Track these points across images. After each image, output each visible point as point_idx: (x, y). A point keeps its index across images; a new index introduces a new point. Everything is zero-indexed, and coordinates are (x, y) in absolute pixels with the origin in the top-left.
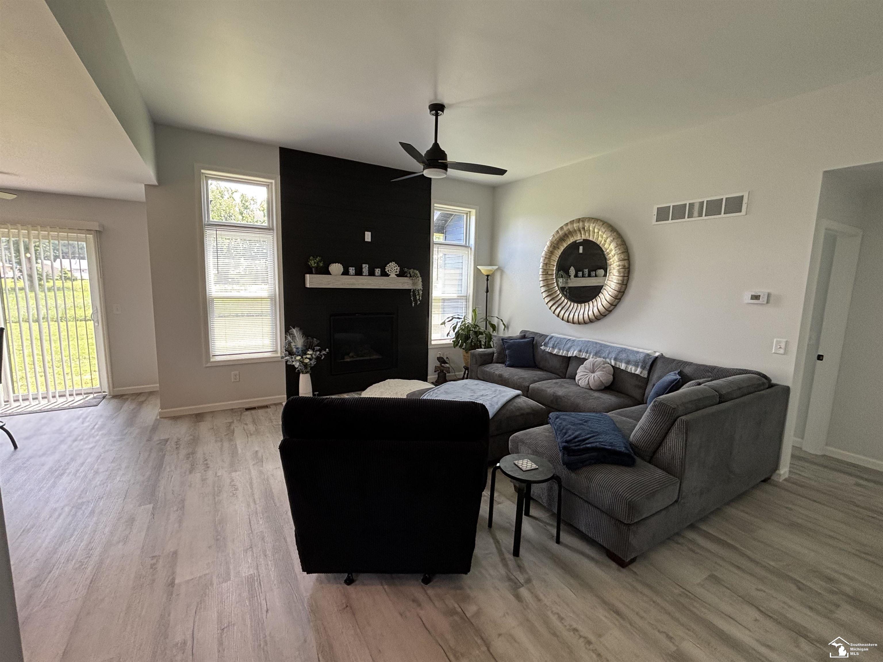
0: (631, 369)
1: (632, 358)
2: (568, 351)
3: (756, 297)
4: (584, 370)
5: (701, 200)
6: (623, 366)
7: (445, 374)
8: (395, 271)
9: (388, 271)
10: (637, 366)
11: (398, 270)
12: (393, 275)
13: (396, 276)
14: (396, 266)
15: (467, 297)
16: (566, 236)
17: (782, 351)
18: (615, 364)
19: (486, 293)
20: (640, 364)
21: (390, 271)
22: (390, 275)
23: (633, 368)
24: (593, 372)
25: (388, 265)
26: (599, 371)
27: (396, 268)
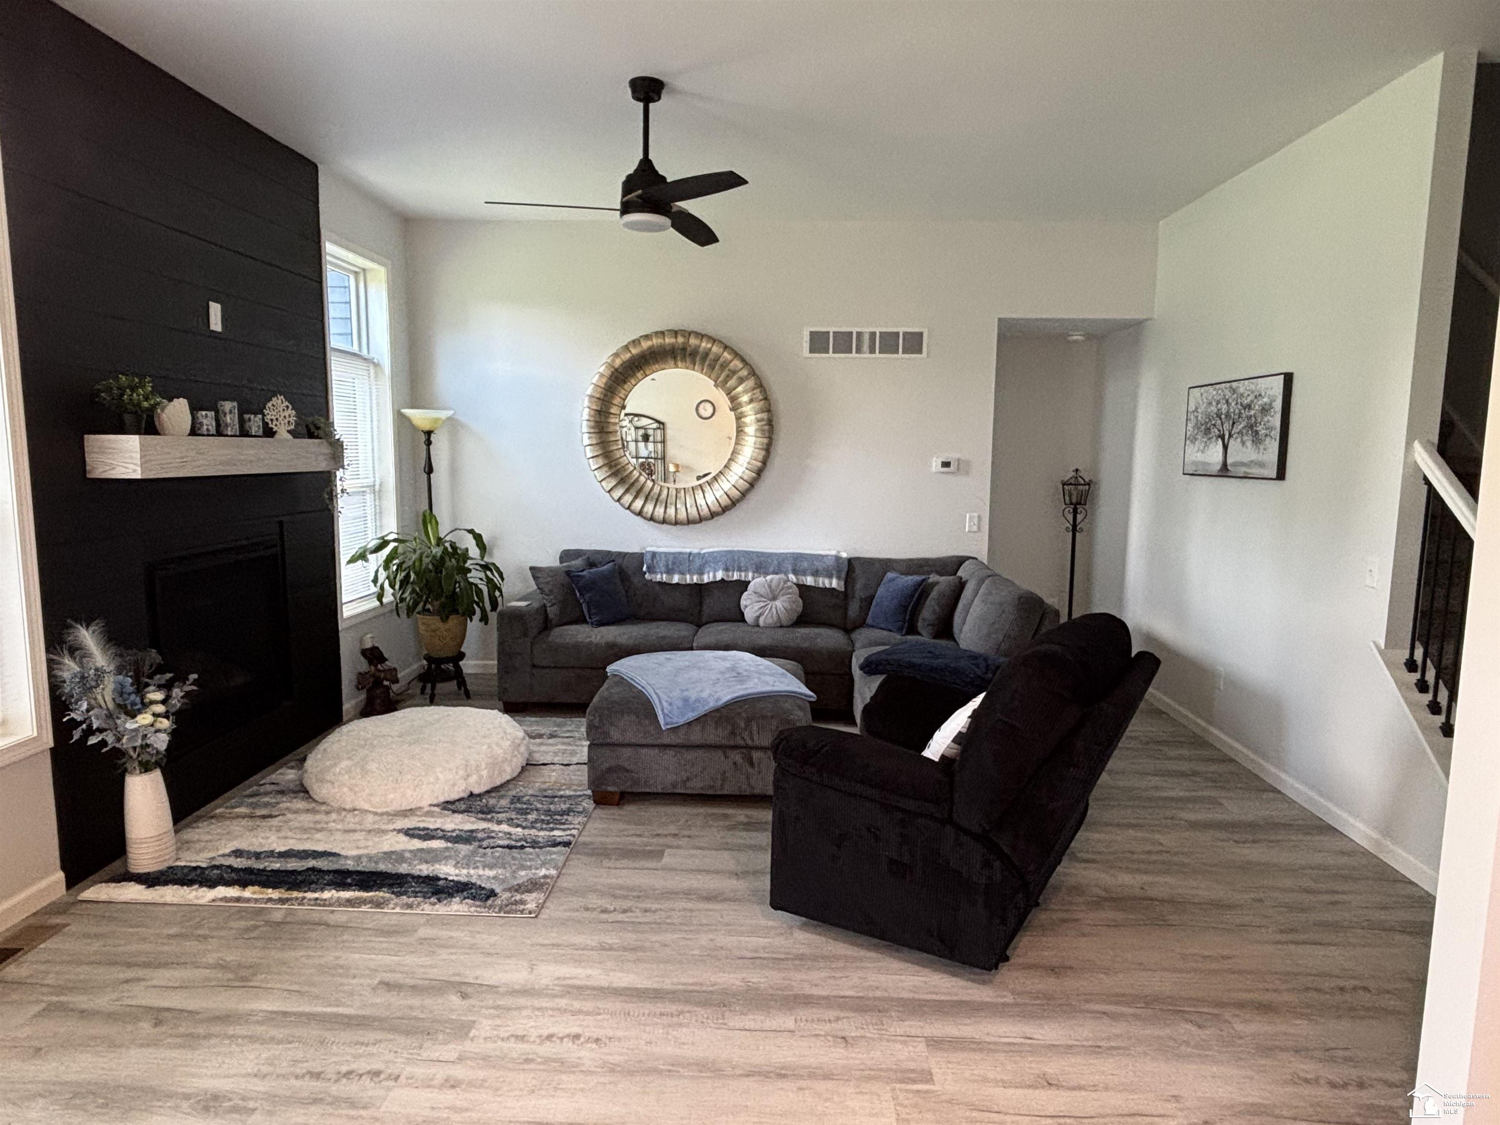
0: (823, 583)
1: (818, 565)
2: (701, 573)
3: (946, 464)
4: (758, 599)
5: (872, 330)
6: (809, 581)
7: (388, 688)
8: (286, 421)
9: (272, 420)
10: (830, 577)
11: (293, 419)
12: (283, 432)
13: (290, 437)
14: (287, 407)
15: (374, 486)
16: (643, 361)
17: (975, 528)
18: (798, 580)
19: (425, 476)
20: (834, 572)
21: (274, 423)
22: (276, 432)
23: (827, 581)
24: (774, 598)
25: (269, 404)
26: (783, 595)
27: (286, 413)
